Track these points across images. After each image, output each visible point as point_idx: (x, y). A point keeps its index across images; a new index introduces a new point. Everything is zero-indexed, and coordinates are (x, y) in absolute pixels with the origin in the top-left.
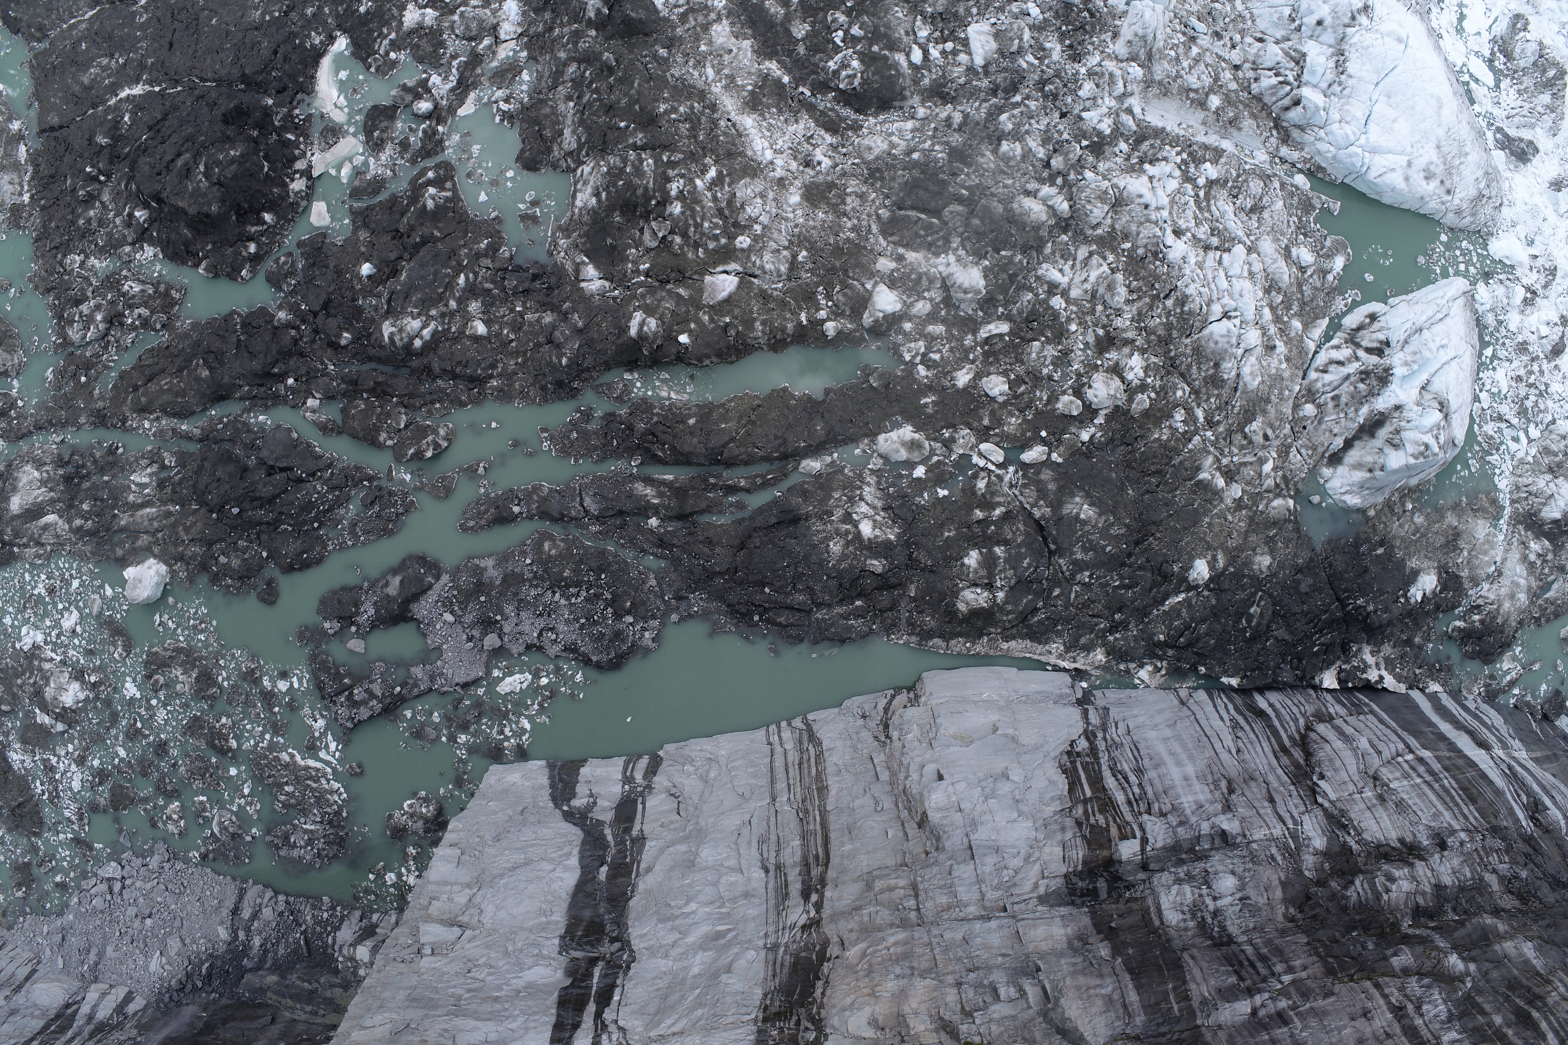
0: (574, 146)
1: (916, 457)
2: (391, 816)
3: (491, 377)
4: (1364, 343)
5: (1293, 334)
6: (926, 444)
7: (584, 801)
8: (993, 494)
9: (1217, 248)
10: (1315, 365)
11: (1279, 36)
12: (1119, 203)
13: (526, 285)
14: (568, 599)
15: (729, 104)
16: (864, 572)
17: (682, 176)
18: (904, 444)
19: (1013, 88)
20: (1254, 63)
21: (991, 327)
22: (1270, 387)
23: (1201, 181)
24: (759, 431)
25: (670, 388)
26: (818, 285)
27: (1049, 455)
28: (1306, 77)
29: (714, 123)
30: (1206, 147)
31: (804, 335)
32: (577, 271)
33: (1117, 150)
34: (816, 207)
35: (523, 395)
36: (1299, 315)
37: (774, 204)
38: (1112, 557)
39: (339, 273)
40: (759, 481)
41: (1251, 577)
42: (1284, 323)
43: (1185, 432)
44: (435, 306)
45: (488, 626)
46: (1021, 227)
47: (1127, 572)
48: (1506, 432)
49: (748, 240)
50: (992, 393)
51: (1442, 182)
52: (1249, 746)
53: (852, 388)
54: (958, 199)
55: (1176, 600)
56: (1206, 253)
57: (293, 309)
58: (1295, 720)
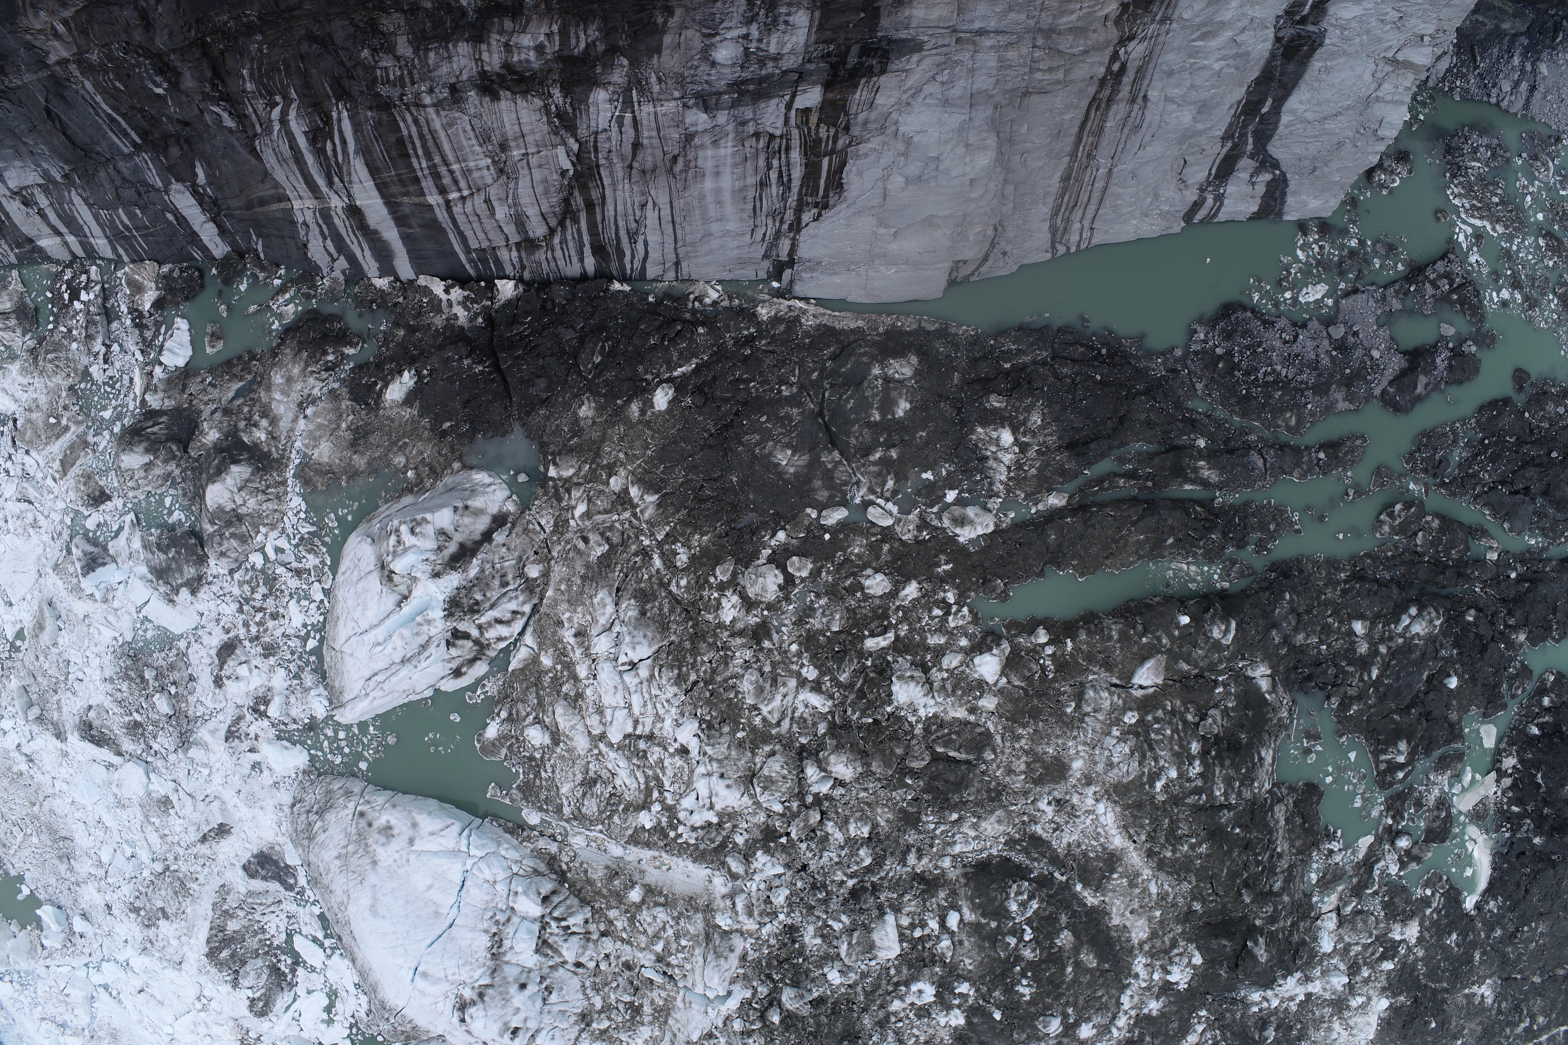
0: (1276, 809)
1: (957, 511)
3: (1346, 582)
4: (469, 644)
5: (551, 651)
6: (946, 523)
7: (1260, 178)
8: (879, 474)
9: (640, 737)
10: (525, 619)
11: (561, 970)
12: (749, 778)
13: (1319, 670)
14: (1274, 371)
15: (1135, 858)
16: (1008, 394)
17: (1189, 780)
18: (971, 522)
19: (855, 894)
20: (588, 940)
21: (880, 645)
22: (582, 593)
23: (656, 807)
24: (1110, 533)
25: (1187, 574)
26: (1054, 679)
27: (819, 516)
28: (536, 927)
29: (1151, 838)
30: (648, 845)
31: (1067, 629)
32: (1274, 685)
33: (746, 836)
34: (1055, 758)
35: (1317, 565)
36: (543, 673)
37: (1097, 759)
38: (761, 412)
39: (1473, 679)
40: (1106, 484)
41: (598, 394)
42: (561, 663)
43: (674, 543)
44: (1400, 648)
45: (1341, 346)
46: (854, 748)
47: (742, 396)
48: (292, 558)
49: (1126, 720)
50: (879, 577)
51: (370, 825)
52: (630, 211)
53: (1018, 579)
54: (915, 774)
55: (683, 369)
56: (652, 733)
57: (1511, 645)
58: (563, 241)
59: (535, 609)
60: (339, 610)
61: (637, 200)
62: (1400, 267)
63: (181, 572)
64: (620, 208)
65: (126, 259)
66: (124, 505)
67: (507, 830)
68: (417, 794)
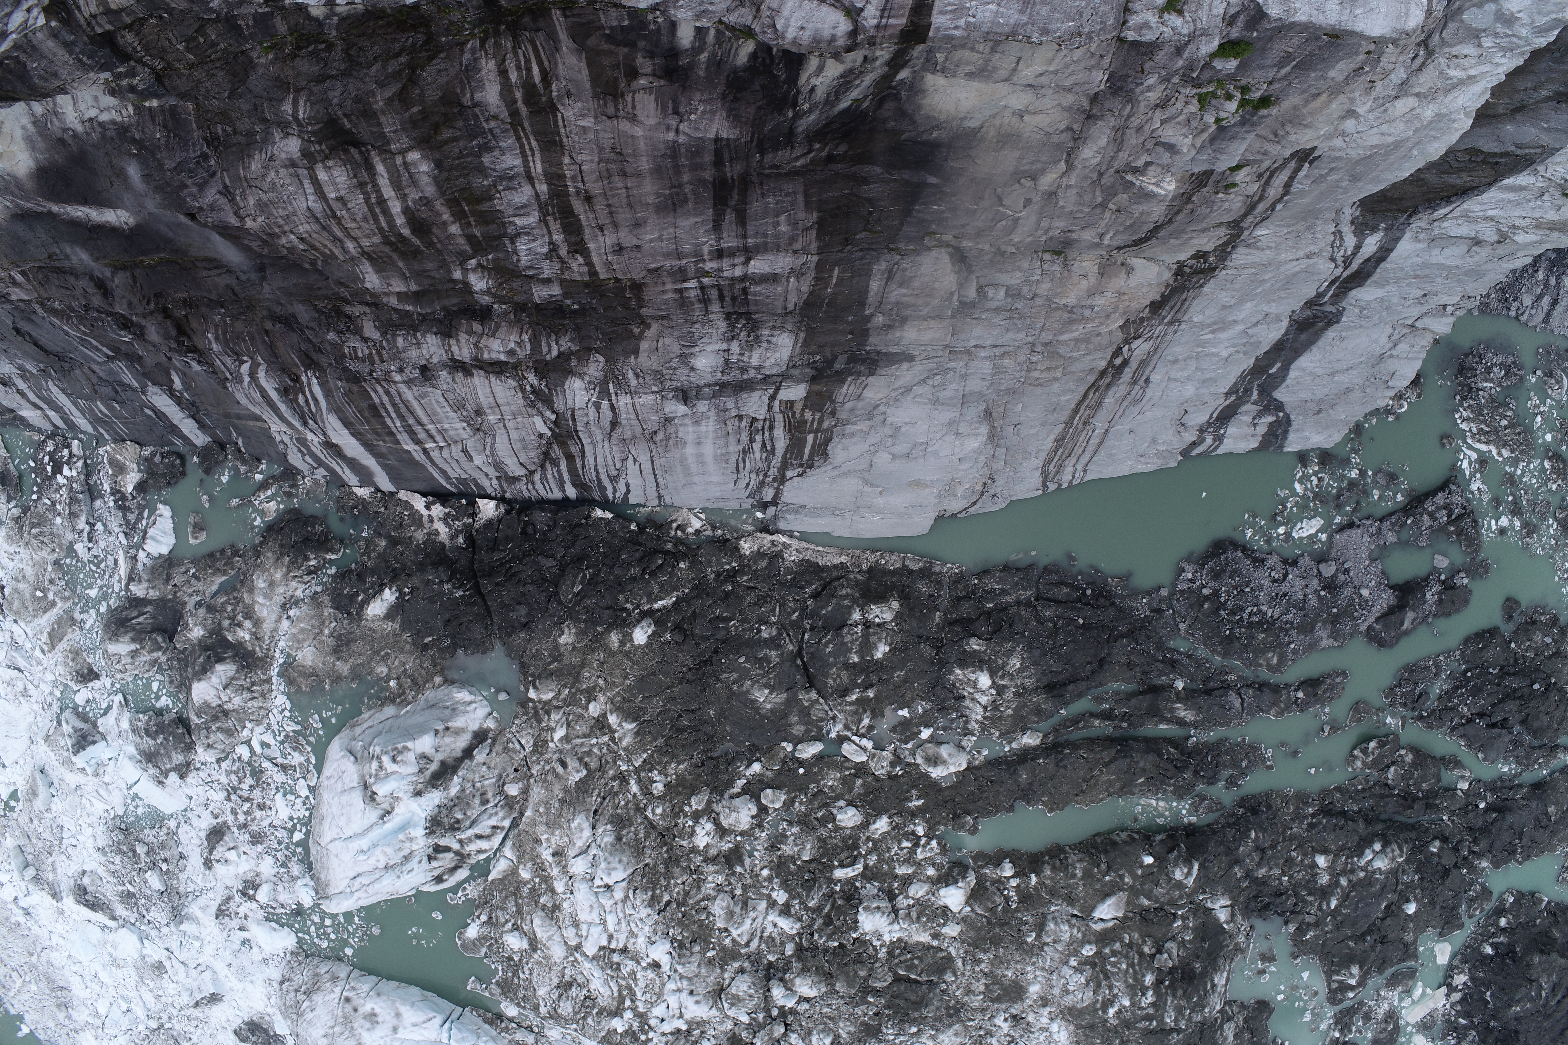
0: (1226, 1027)
1: (931, 748)
2: (1419, 396)
3: (1313, 815)
4: (450, 856)
5: (529, 865)
6: (919, 760)
7: (1263, 420)
8: (856, 713)
9: (614, 951)
10: (504, 834)
12: (718, 993)
13: (1278, 901)
14: (1260, 611)
16: (987, 639)
17: (1141, 1008)
21: (851, 874)
22: (560, 816)
23: (628, 1015)
24: (1081, 773)
25: (1156, 809)
26: (1017, 910)
27: (795, 749)
31: (1031, 862)
32: (1233, 915)
33: (714, 1042)
34: (1013, 982)
35: (1286, 799)
36: (521, 883)
37: (1054, 984)
38: (738, 652)
39: (1432, 903)
40: (1081, 725)
41: (578, 620)
42: (539, 877)
43: (650, 771)
44: (1360, 881)
45: (1331, 585)
46: (819, 971)
47: (721, 635)
48: (277, 754)
49: (1084, 952)
50: (851, 811)
51: (356, 1010)
52: (610, 463)
53: (988, 814)
54: (877, 992)
55: (664, 602)
56: (626, 947)
57: (1472, 869)
58: (544, 478)
59: (515, 824)
60: (324, 809)
61: (617, 456)
62: (1400, 498)
63: (170, 758)
64: (600, 460)
65: (107, 437)
66: (113, 685)
67: (486, 1021)
68: (400, 980)
